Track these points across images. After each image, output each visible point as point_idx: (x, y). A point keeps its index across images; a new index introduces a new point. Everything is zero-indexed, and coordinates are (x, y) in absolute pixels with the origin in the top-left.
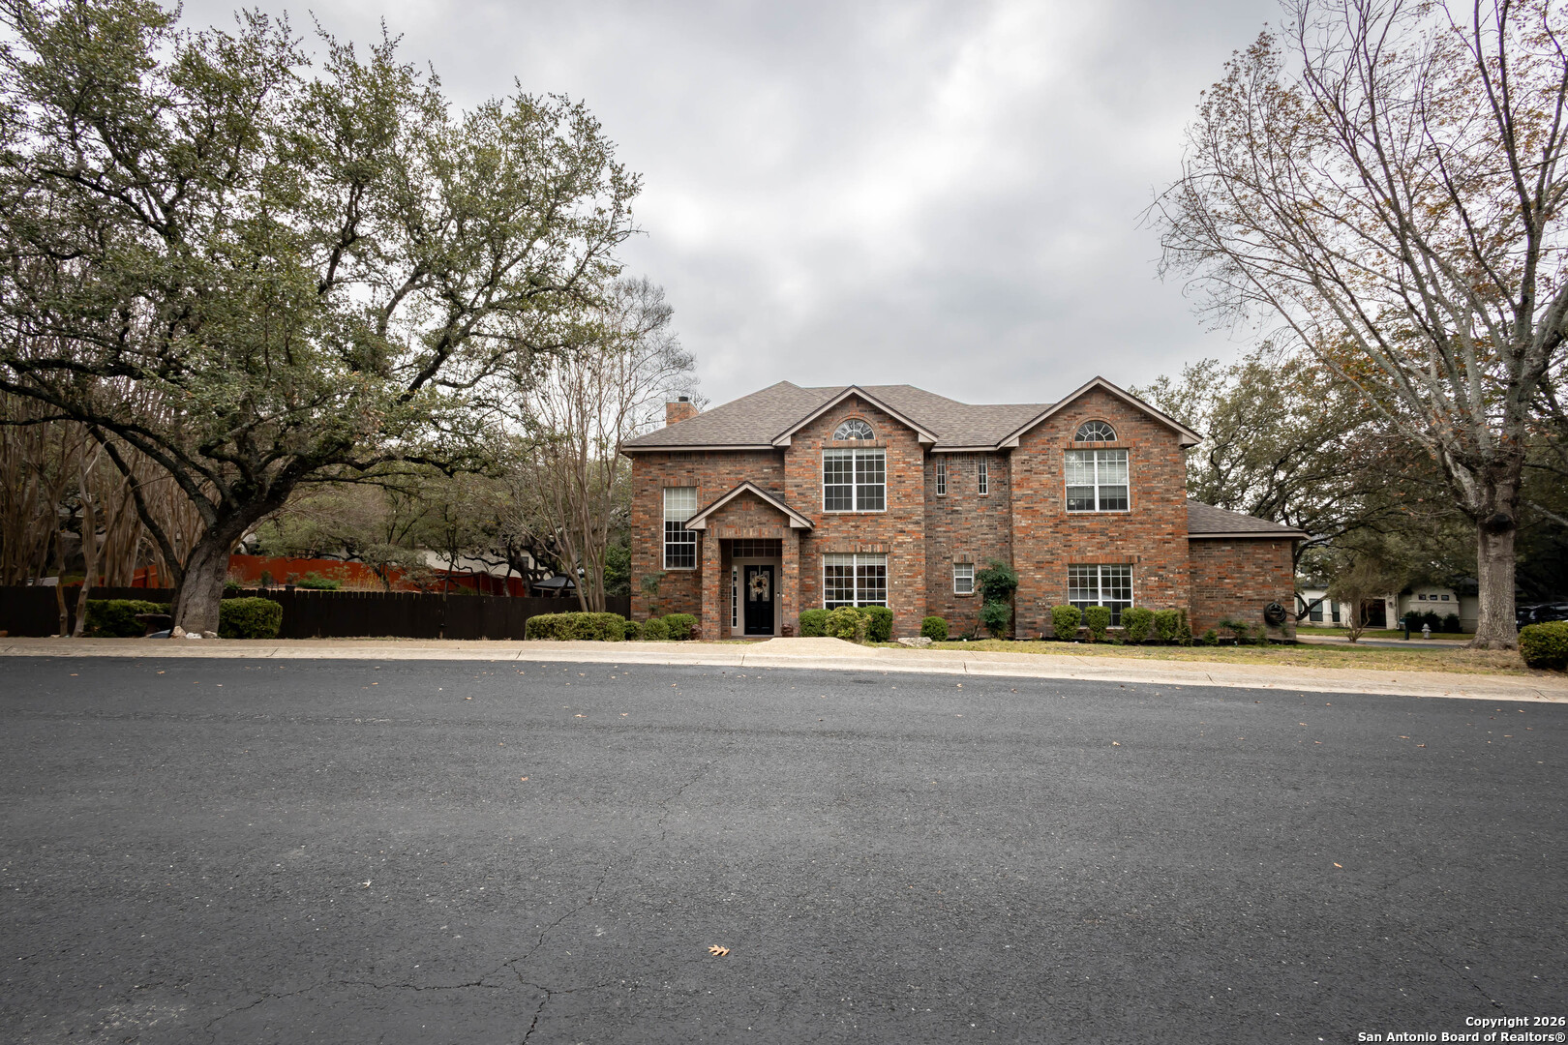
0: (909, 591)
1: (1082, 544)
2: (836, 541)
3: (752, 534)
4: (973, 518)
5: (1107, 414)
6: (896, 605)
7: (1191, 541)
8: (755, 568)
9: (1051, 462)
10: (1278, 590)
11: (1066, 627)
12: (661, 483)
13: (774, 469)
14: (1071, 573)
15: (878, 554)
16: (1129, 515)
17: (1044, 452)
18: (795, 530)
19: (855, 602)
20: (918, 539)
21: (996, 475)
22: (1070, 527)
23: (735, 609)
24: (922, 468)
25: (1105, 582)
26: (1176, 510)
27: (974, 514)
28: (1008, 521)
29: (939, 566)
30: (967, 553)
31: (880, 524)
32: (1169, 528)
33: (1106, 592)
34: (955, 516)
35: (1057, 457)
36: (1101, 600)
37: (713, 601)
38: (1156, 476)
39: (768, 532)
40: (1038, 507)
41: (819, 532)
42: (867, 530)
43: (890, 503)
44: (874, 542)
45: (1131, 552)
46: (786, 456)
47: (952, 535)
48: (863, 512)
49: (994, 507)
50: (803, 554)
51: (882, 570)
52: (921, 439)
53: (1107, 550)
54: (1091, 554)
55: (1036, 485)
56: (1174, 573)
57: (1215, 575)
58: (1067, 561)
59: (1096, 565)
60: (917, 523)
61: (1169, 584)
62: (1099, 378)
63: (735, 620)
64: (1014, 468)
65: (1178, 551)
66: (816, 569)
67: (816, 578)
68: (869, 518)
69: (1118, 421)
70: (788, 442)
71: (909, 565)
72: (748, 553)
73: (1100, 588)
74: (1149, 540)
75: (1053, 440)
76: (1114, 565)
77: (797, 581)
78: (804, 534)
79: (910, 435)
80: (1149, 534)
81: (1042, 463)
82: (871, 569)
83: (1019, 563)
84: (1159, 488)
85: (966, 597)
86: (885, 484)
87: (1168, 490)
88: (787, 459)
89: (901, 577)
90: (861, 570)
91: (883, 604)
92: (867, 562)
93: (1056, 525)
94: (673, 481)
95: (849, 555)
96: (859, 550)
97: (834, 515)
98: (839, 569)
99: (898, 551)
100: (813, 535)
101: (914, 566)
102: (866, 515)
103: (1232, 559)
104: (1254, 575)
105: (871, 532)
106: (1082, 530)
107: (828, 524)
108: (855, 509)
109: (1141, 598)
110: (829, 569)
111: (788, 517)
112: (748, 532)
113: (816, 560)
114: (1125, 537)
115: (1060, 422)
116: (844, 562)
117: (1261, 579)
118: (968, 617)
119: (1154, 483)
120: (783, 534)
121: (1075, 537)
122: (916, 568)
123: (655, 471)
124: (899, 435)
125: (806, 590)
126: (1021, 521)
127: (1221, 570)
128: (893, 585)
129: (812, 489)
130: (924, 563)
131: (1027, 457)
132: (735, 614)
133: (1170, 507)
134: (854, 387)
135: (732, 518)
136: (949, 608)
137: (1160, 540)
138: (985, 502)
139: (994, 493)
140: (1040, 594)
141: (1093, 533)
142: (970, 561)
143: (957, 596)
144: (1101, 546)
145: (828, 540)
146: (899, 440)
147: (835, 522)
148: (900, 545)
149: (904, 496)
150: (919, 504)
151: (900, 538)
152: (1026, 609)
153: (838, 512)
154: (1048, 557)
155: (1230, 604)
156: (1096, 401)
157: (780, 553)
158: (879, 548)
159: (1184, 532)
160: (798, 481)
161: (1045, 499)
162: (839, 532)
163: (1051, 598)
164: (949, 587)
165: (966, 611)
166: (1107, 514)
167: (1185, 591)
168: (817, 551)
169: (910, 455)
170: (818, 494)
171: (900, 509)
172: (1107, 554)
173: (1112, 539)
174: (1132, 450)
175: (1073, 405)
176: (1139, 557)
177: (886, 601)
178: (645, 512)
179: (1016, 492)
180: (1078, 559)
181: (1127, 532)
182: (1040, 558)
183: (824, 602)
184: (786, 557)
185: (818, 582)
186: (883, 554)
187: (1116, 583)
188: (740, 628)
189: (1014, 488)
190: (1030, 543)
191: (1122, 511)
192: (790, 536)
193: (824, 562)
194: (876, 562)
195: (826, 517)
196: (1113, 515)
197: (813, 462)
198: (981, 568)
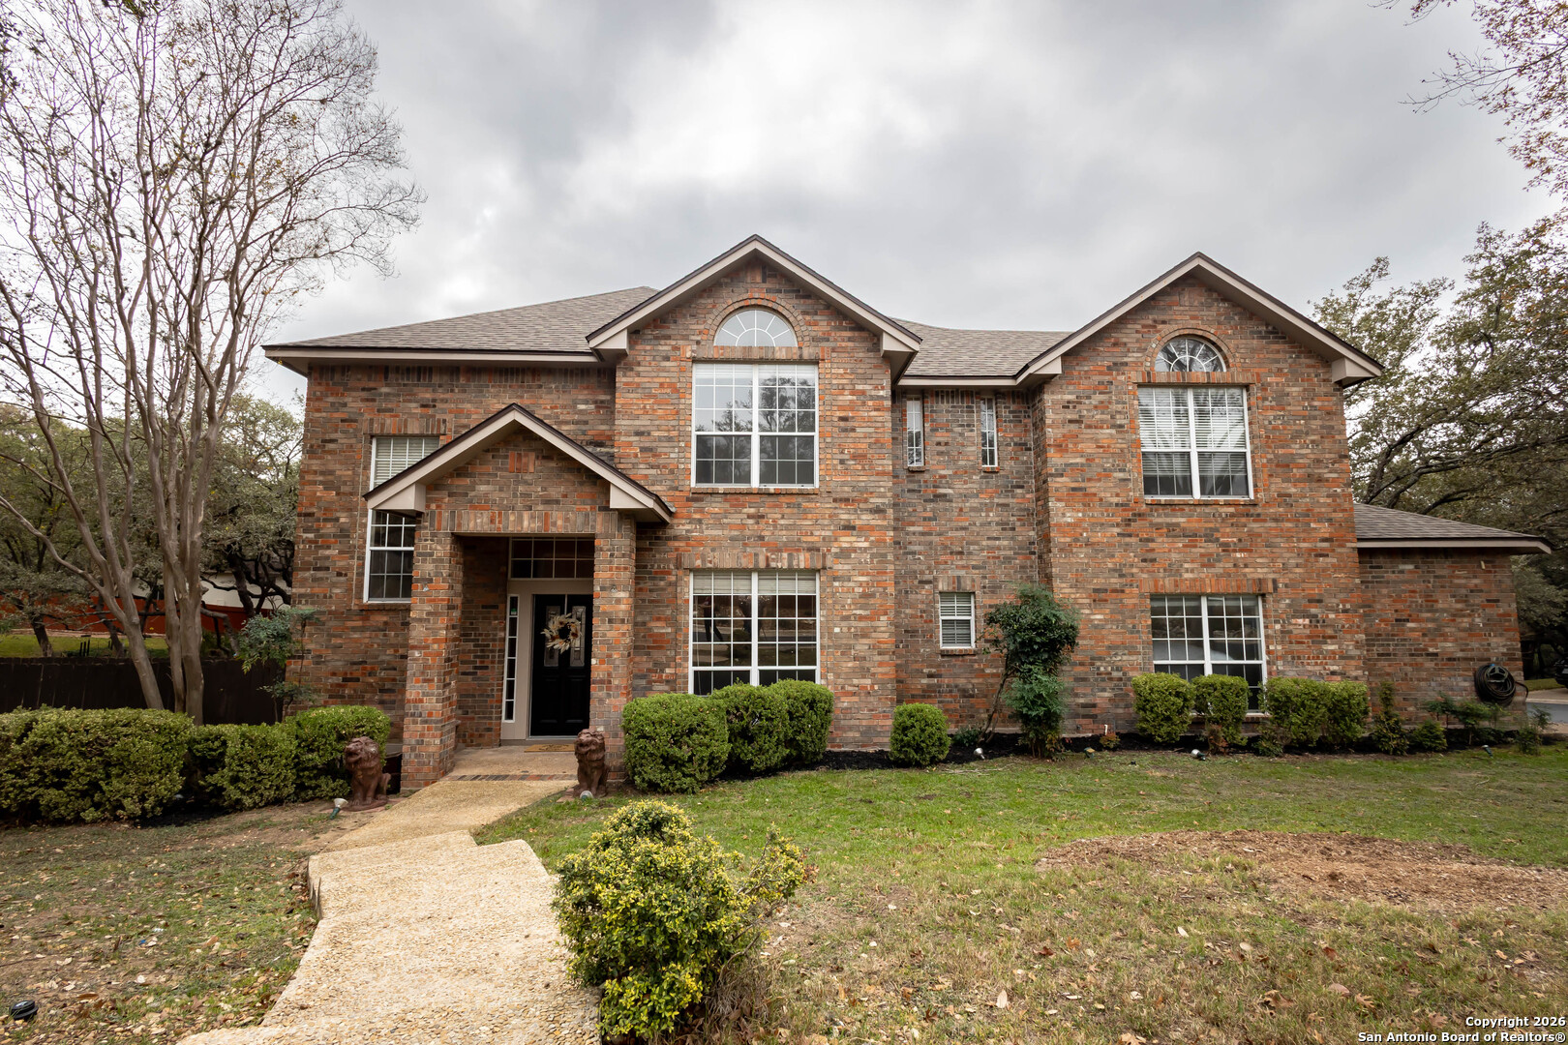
0: (862, 646)
1: (1174, 556)
2: (716, 545)
3: (527, 524)
4: (973, 509)
5: (1210, 323)
6: (837, 675)
7: (1362, 551)
8: (556, 601)
9: (1115, 407)
10: (1494, 641)
11: (1168, 719)
12: (365, 427)
13: (599, 404)
14: (1154, 611)
15: (801, 571)
16: (1254, 505)
17: (1104, 388)
18: (625, 515)
19: (754, 669)
20: (880, 542)
21: (1012, 433)
22: (1152, 524)
23: (511, 685)
24: (888, 403)
25: (1216, 626)
26: (1334, 496)
27: (974, 502)
28: (1040, 516)
29: (912, 597)
30: (962, 573)
31: (806, 512)
32: (1324, 529)
33: (1216, 647)
34: (941, 505)
35: (1126, 398)
36: (1209, 661)
37: (433, 674)
38: (1297, 435)
39: (563, 522)
40: (1093, 487)
41: (681, 527)
42: (780, 523)
43: (826, 471)
44: (793, 548)
45: (1261, 573)
46: (619, 374)
47: (935, 539)
48: (772, 487)
49: (1010, 489)
50: (643, 571)
51: (807, 604)
52: (888, 345)
53: (1219, 569)
54: (1191, 575)
55: (1089, 448)
56: (1337, 611)
57: (1391, 615)
58: (1148, 588)
59: (1197, 597)
60: (878, 511)
61: (1330, 632)
62: (1200, 255)
63: (510, 706)
64: (1050, 416)
65: (1339, 572)
66: (675, 603)
67: (674, 622)
68: (783, 499)
69: (1230, 337)
70: (621, 343)
71: (864, 595)
72: (543, 571)
73: (1206, 639)
74: (1290, 550)
75: (1118, 366)
76: (1228, 596)
77: (626, 628)
78: (648, 528)
79: (865, 340)
80: (1289, 539)
81: (1102, 407)
82: (787, 602)
83: (1062, 590)
84: (1303, 456)
85: (962, 655)
86: (816, 434)
87: (1319, 461)
88: (621, 379)
89: (846, 618)
90: (766, 606)
91: (809, 676)
92: (780, 588)
93: (1128, 522)
94: (390, 424)
95: (744, 573)
96: (762, 565)
97: (713, 493)
98: (723, 601)
99: (841, 567)
100: (670, 532)
101: (872, 595)
102: (777, 494)
103: (1416, 587)
104: (1456, 615)
105: (787, 528)
106: (1172, 530)
107: (701, 511)
108: (755, 483)
109: (1282, 657)
110: (700, 600)
111: (606, 485)
112: (520, 519)
113: (675, 585)
114: (1248, 545)
115: (1129, 336)
116: (731, 588)
117: (1465, 622)
118: (965, 693)
119: (1295, 448)
120: (599, 525)
121: (1161, 544)
122: (876, 601)
123: (354, 403)
124: (843, 338)
125: (646, 645)
126: (1063, 514)
127: (1400, 606)
128: (831, 634)
129: (670, 439)
130: (891, 590)
131: (1072, 397)
132: (510, 695)
133: (1324, 491)
134: (755, 238)
135: (483, 488)
136: (930, 676)
137: (1310, 550)
138: (993, 481)
139: (1009, 465)
140: (1101, 650)
141: (1192, 536)
142: (968, 588)
143: (944, 654)
144: (1208, 562)
145: (700, 542)
146: (844, 350)
147: (715, 507)
148: (844, 554)
149: (854, 457)
150: (883, 473)
151: (846, 541)
152: (1078, 679)
153: (722, 487)
154: (1115, 581)
155: (1418, 667)
156: (1190, 299)
157: (587, 570)
158: (802, 560)
159: (1350, 536)
160: (643, 422)
161: (1106, 474)
162: (723, 526)
163: (1123, 659)
164: (930, 637)
165: (961, 682)
166: (1216, 503)
167: (1358, 645)
168: (678, 566)
169: (865, 378)
170: (682, 450)
171: (844, 484)
172: (1218, 576)
173: (1226, 547)
174: (1254, 389)
175: (1150, 306)
176: (1274, 581)
177: (817, 668)
178: (328, 486)
179: (1055, 459)
180: (1168, 585)
181: (1252, 535)
182: (1099, 582)
183: (691, 669)
184: (601, 575)
185: (678, 629)
186: (810, 573)
187: (1235, 627)
188: (518, 724)
189: (1051, 452)
190: (1082, 555)
191: (1241, 499)
192: (613, 528)
193: (691, 588)
194: (796, 588)
195: (697, 497)
196: (1227, 504)
197: (672, 386)
198: (988, 601)
